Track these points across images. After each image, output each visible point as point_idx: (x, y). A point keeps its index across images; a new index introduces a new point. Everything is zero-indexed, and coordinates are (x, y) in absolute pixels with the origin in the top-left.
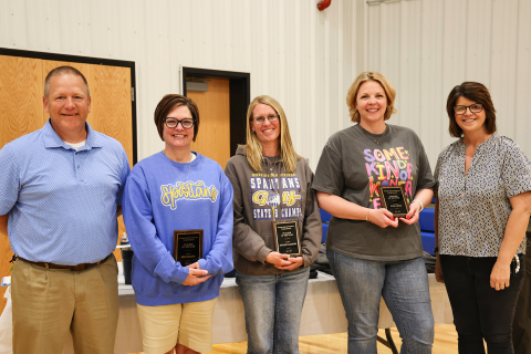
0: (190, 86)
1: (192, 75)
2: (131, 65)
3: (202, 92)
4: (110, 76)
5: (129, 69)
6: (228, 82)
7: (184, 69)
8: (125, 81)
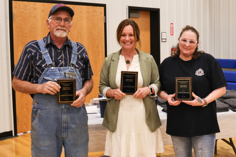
0: (132, 15)
1: (132, 10)
2: (104, 6)
3: (137, 18)
4: (95, 11)
5: (103, 8)
6: (149, 13)
7: (129, 7)
8: (101, 13)
